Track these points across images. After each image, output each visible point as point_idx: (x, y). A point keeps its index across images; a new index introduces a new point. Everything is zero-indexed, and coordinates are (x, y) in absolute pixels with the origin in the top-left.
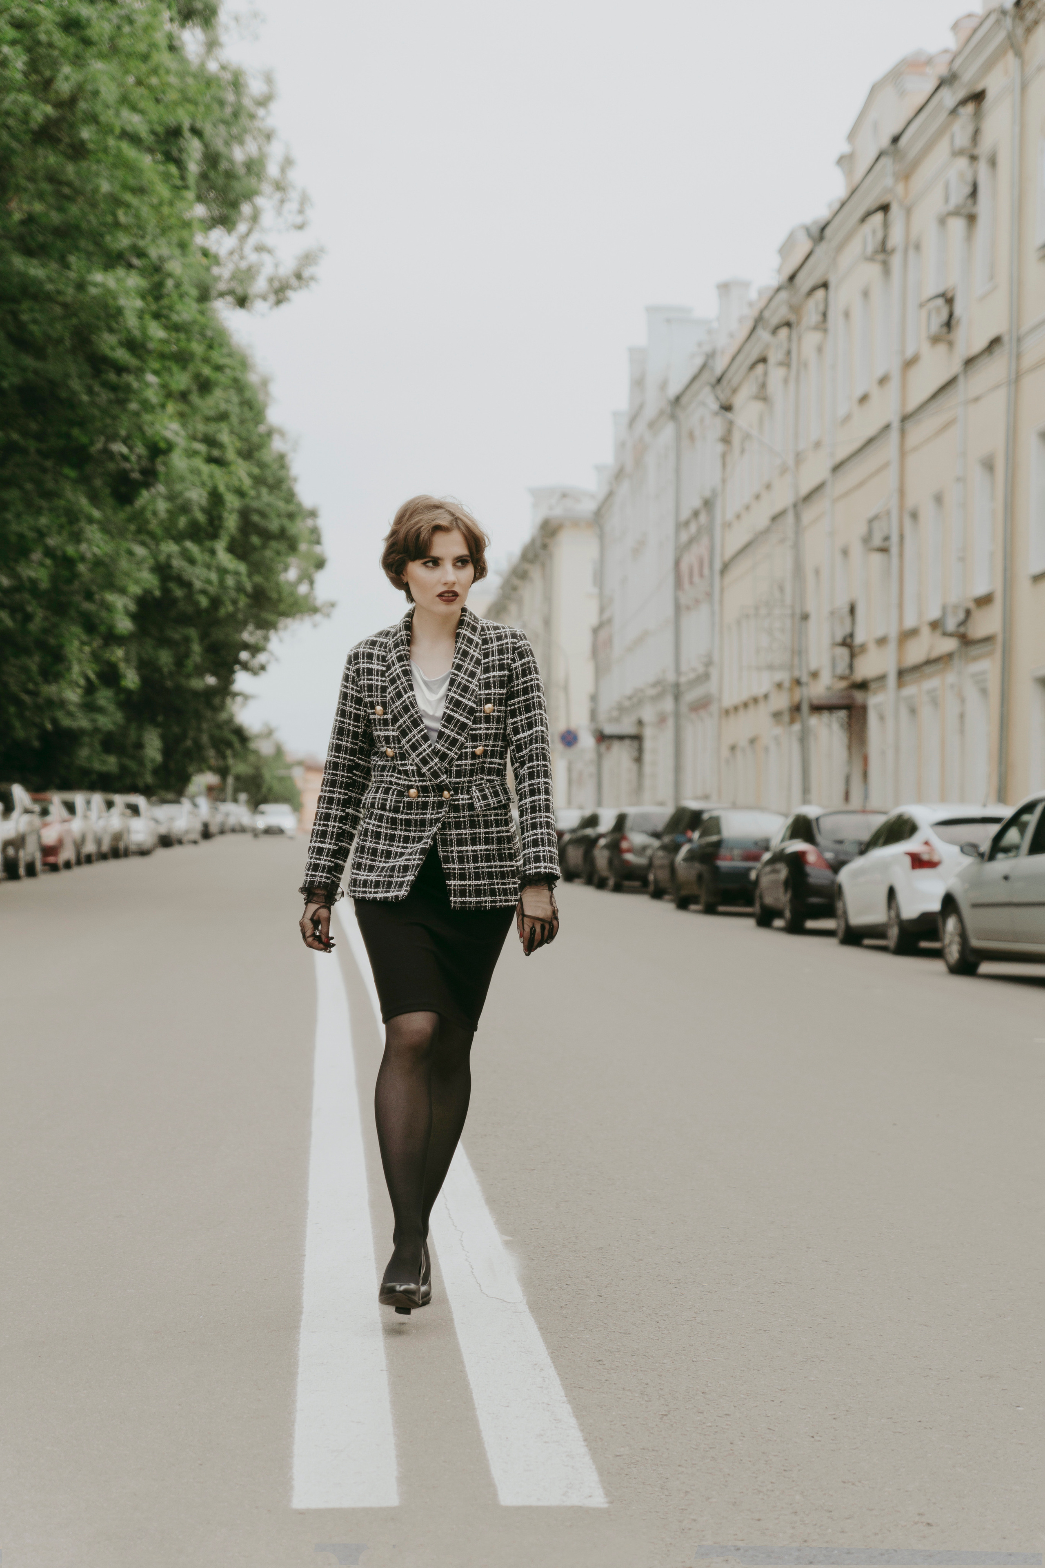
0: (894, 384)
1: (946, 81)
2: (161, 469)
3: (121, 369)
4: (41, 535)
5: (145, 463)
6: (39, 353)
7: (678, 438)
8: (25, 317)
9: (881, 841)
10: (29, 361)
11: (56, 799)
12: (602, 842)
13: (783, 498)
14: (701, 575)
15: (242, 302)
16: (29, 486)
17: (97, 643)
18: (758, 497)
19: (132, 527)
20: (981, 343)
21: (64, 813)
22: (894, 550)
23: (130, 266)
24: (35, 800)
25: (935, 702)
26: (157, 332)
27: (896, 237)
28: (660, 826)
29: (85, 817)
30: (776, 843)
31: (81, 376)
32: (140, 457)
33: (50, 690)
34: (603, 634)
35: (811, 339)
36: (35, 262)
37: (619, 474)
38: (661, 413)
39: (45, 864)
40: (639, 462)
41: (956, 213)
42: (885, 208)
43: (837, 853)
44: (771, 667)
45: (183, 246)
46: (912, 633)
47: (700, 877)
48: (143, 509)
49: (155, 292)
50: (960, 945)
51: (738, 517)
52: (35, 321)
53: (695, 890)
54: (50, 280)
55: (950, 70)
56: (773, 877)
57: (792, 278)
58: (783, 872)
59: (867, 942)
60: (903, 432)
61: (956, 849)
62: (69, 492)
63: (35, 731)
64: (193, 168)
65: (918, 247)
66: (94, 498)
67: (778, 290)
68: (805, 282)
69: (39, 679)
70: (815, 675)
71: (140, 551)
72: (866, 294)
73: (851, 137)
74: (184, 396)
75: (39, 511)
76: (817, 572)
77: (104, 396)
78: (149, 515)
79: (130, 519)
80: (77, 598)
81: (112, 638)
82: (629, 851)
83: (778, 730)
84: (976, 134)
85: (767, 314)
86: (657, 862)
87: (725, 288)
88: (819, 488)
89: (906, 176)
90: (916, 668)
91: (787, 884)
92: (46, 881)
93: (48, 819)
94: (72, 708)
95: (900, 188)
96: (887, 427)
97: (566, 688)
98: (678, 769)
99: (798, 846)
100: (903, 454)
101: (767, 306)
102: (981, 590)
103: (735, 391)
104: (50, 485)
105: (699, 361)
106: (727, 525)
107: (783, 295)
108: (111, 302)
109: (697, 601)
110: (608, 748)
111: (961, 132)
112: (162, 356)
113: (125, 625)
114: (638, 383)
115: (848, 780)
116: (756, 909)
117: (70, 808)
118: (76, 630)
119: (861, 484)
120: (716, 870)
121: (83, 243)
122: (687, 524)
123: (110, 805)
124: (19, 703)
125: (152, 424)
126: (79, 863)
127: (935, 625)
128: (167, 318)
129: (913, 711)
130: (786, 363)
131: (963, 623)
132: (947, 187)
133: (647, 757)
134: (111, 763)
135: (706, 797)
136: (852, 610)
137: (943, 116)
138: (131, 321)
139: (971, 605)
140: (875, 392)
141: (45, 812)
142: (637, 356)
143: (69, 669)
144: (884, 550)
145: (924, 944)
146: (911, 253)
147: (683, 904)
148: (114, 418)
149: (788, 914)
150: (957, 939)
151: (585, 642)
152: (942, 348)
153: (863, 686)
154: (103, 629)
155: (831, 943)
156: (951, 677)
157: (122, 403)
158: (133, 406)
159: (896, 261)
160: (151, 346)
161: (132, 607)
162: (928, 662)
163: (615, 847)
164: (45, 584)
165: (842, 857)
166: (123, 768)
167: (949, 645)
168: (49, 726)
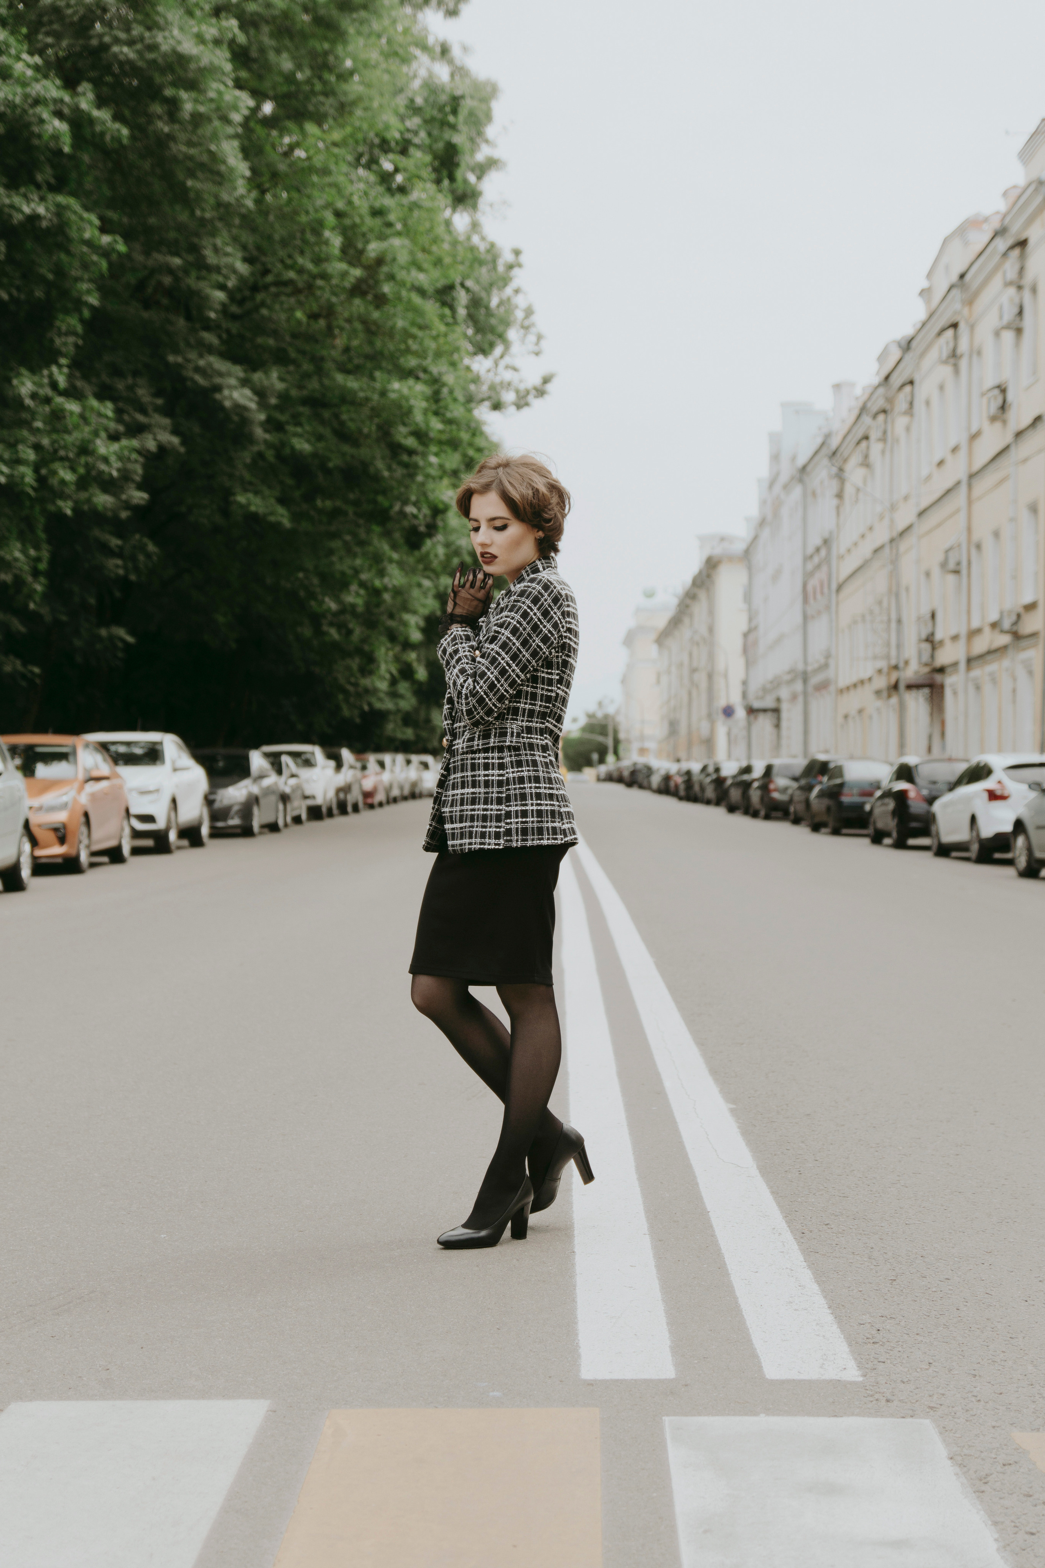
0: (963, 453)
1: (999, 233)
2: (440, 524)
3: (411, 452)
4: (357, 572)
5: (429, 520)
6: (356, 444)
7: (804, 495)
8: (344, 417)
9: (965, 781)
10: (346, 448)
11: (372, 759)
12: (756, 785)
13: (882, 536)
14: (822, 593)
15: (497, 406)
16: (348, 538)
17: (398, 649)
18: (863, 536)
19: (421, 567)
20: (1027, 420)
21: (377, 768)
22: (964, 572)
23: (417, 378)
24: (358, 760)
25: (994, 680)
26: (436, 425)
27: (963, 346)
28: (798, 771)
29: (392, 771)
30: (885, 784)
31: (383, 458)
32: (425, 516)
33: (366, 682)
34: (751, 637)
35: (901, 422)
36: (351, 377)
37: (762, 523)
38: (792, 478)
39: (365, 804)
40: (776, 513)
41: (1007, 327)
42: (955, 326)
43: (931, 791)
44: (875, 658)
45: (453, 364)
46: (979, 631)
47: (828, 809)
48: (428, 554)
49: (436, 397)
50: (1027, 856)
51: (849, 551)
52: (352, 420)
53: (824, 818)
54: (362, 389)
55: (1002, 225)
56: (883, 808)
57: (887, 378)
58: (891, 804)
59: (954, 854)
60: (970, 486)
61: (1025, 787)
62: (376, 541)
63: (356, 712)
64: (462, 312)
65: (979, 353)
66: (394, 547)
67: (876, 388)
68: (897, 380)
69: (358, 675)
70: (907, 663)
71: (427, 583)
72: (941, 388)
73: (929, 275)
74: (455, 473)
75: (355, 555)
76: (907, 589)
77: (399, 472)
78: (432, 556)
79: (420, 560)
80: (384, 618)
81: (407, 645)
82: (776, 790)
83: (879, 703)
84: (1022, 270)
85: (869, 405)
86: (796, 798)
87: (837, 387)
88: (909, 528)
89: (970, 302)
90: (981, 657)
91: (894, 813)
92: (366, 816)
93: (367, 772)
94: (382, 695)
95: (966, 311)
96: (958, 483)
97: (726, 676)
98: (806, 732)
99: (902, 785)
100: (970, 502)
101: (869, 399)
102: (1028, 599)
103: (845, 461)
104: (363, 535)
105: (819, 440)
106: (841, 557)
107: (881, 390)
108: (404, 403)
109: (819, 613)
110: (756, 718)
111: (1010, 268)
112: (440, 443)
113: (416, 636)
114: (775, 458)
115: (930, 737)
116: (870, 831)
117: (382, 764)
118: (384, 639)
119: (939, 525)
120: (840, 804)
121: (384, 364)
122: (811, 557)
123: (408, 762)
124: (345, 691)
125: (433, 491)
126: (388, 802)
127: (994, 625)
128: (443, 415)
129: (978, 688)
130: (883, 439)
131: (1015, 623)
132: (1001, 308)
133: (784, 724)
134: (409, 733)
135: (826, 751)
136: (933, 616)
137: (997, 258)
138: (418, 417)
139: (1021, 610)
140: (949, 458)
141: (364, 768)
142: (775, 439)
143: (378, 667)
144: (957, 572)
145: (997, 856)
146: (975, 357)
147: (816, 828)
148: (407, 487)
149: (895, 834)
150: (1025, 852)
151: (739, 642)
152: (998, 425)
153: (941, 670)
154: (401, 639)
155: (927, 856)
156: (1006, 663)
157: (412, 476)
158: (420, 478)
159: (963, 364)
160: (432, 435)
161: (422, 623)
162: (989, 652)
163: (765, 788)
164: (360, 609)
165: (934, 793)
166: (418, 736)
167: (1005, 639)
168: (366, 708)
